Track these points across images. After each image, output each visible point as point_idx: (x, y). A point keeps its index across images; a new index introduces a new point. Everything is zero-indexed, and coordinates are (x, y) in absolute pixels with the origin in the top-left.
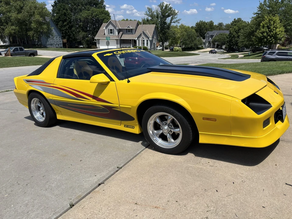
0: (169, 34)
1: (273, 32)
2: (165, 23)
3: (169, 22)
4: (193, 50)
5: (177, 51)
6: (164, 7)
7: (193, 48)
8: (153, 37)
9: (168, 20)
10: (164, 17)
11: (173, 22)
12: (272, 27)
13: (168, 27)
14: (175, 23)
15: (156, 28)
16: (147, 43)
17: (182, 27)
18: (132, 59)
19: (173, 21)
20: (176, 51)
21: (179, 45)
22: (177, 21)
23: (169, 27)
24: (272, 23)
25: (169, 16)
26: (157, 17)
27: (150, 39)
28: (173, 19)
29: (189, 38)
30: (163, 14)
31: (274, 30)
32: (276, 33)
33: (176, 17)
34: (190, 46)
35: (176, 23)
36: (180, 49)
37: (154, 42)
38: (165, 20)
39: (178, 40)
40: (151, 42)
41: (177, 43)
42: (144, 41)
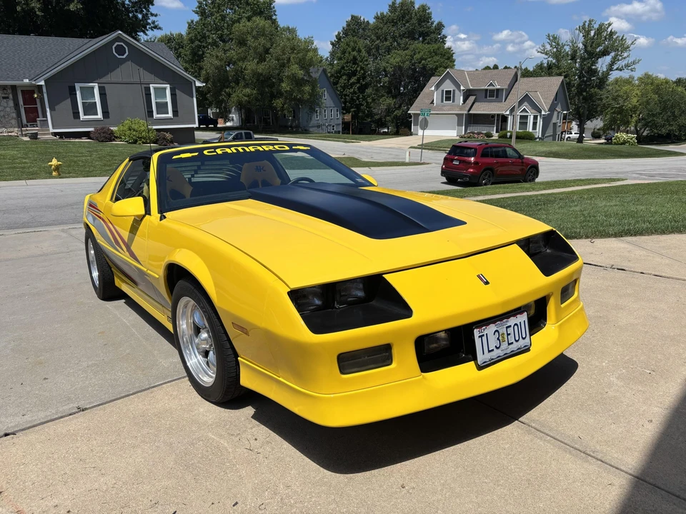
0: (601, 99)
2: (595, 72)
3: (605, 70)
4: (673, 143)
5: (622, 144)
6: (592, 33)
7: (675, 136)
8: (552, 109)
9: (602, 64)
10: (592, 54)
11: (617, 69)
13: (600, 82)
14: (621, 70)
15: (566, 86)
16: (535, 124)
17: (647, 80)
18: (461, 162)
19: (615, 67)
20: (619, 144)
21: (632, 128)
22: (627, 66)
23: (602, 82)
25: (605, 53)
26: (573, 58)
27: (543, 113)
28: (618, 60)
29: (664, 109)
30: (589, 48)
33: (625, 55)
34: (664, 131)
35: (626, 70)
36: (631, 139)
37: (554, 120)
38: (594, 63)
39: (631, 116)
40: (547, 120)
41: (627, 123)
42: (526, 117)
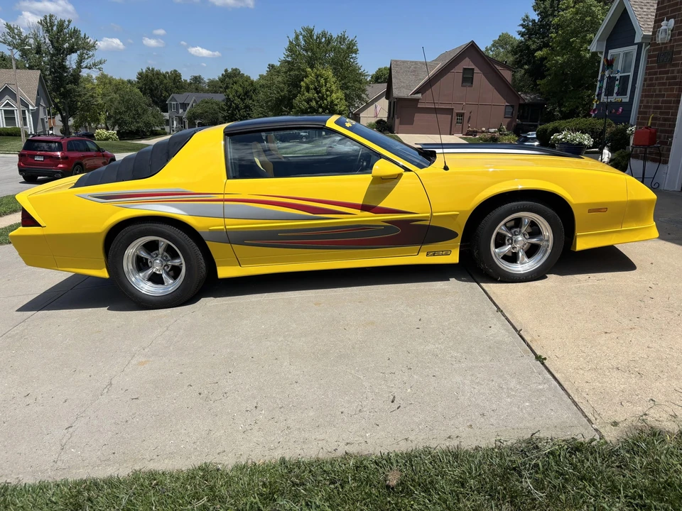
0: (80, 96)
1: (326, 100)
2: (64, 68)
3: (75, 67)
4: (142, 138)
5: (105, 140)
6: (55, 28)
7: (143, 131)
8: (38, 104)
9: (72, 61)
10: (60, 52)
11: (86, 67)
12: (324, 90)
13: (74, 79)
14: (90, 69)
15: (42, 79)
16: (25, 119)
17: (104, 80)
19: (84, 64)
20: (102, 140)
21: (103, 125)
22: (95, 65)
23: (76, 78)
24: (322, 81)
25: (72, 50)
26: (39, 51)
27: (31, 108)
28: (84, 59)
29: (128, 109)
30: (56, 45)
31: (327, 96)
32: (332, 102)
33: (91, 53)
34: (133, 128)
35: (94, 69)
36: (113, 135)
37: (42, 115)
38: (64, 60)
39: (100, 114)
40: (35, 115)
41: (97, 121)
42: (12, 112)
